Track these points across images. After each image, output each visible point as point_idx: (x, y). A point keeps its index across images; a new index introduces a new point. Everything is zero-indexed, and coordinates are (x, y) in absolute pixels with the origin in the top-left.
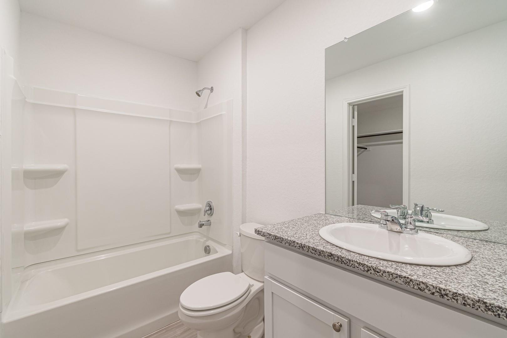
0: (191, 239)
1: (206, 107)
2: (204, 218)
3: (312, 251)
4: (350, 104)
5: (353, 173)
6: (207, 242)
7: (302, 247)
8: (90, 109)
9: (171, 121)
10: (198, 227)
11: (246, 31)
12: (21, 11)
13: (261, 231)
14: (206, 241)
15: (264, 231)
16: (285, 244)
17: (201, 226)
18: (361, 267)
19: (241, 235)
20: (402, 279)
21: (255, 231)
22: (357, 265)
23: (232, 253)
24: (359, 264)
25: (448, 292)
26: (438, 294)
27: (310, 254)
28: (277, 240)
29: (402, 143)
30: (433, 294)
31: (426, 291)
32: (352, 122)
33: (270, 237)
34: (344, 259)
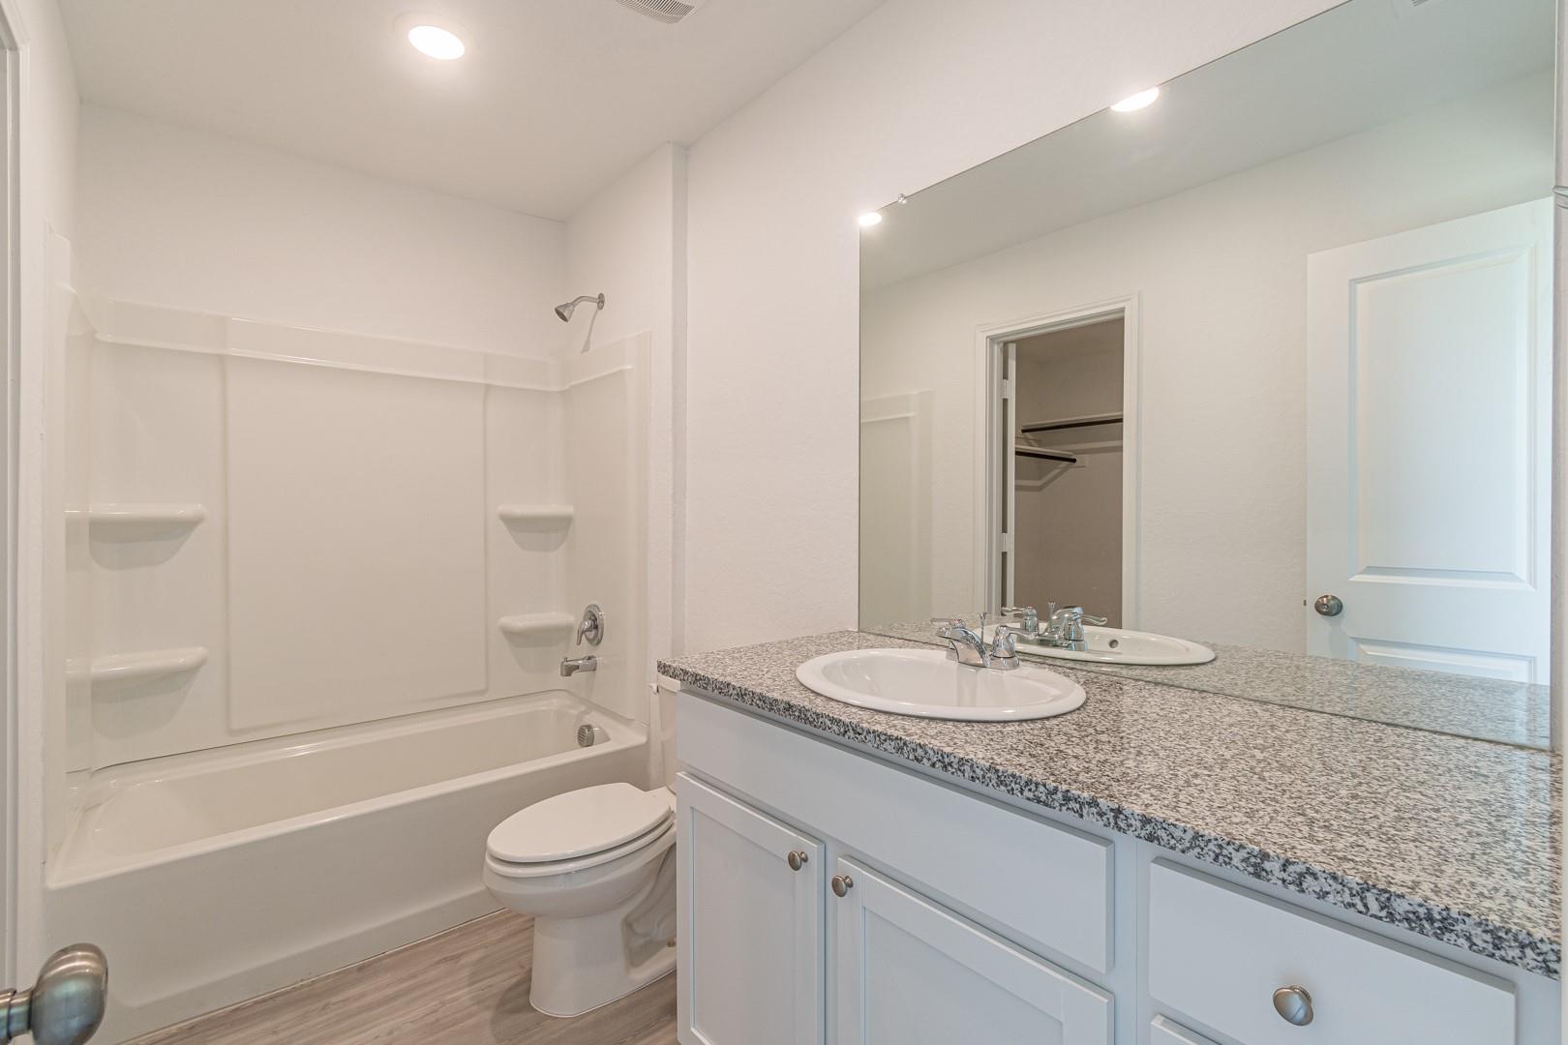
0: (543, 708)
1: (586, 348)
2: (579, 652)
3: (758, 702)
4: (992, 339)
5: (1004, 530)
6: (587, 716)
7: (742, 694)
8: (270, 358)
9: (488, 387)
10: (562, 675)
11: (685, 149)
12: (81, 101)
13: (670, 666)
14: (586, 713)
15: (674, 665)
16: (713, 691)
17: (569, 671)
18: (835, 728)
19: (660, 689)
20: (893, 744)
21: (659, 666)
22: (828, 723)
23: (648, 742)
24: (832, 720)
25: (952, 759)
26: (940, 764)
27: (754, 708)
28: (698, 684)
29: (1120, 449)
30: (933, 765)
31: (925, 760)
32: (1002, 389)
33: (686, 678)
34: (809, 714)
